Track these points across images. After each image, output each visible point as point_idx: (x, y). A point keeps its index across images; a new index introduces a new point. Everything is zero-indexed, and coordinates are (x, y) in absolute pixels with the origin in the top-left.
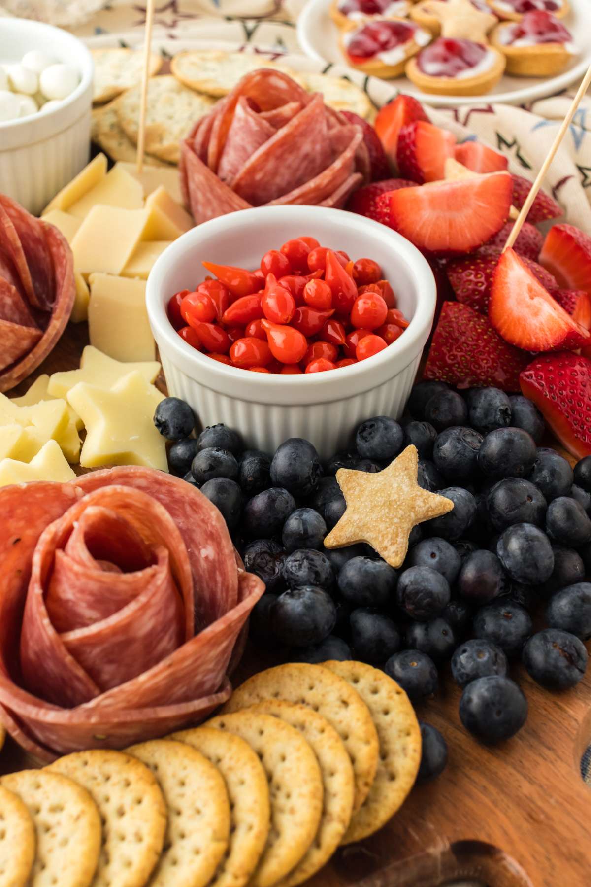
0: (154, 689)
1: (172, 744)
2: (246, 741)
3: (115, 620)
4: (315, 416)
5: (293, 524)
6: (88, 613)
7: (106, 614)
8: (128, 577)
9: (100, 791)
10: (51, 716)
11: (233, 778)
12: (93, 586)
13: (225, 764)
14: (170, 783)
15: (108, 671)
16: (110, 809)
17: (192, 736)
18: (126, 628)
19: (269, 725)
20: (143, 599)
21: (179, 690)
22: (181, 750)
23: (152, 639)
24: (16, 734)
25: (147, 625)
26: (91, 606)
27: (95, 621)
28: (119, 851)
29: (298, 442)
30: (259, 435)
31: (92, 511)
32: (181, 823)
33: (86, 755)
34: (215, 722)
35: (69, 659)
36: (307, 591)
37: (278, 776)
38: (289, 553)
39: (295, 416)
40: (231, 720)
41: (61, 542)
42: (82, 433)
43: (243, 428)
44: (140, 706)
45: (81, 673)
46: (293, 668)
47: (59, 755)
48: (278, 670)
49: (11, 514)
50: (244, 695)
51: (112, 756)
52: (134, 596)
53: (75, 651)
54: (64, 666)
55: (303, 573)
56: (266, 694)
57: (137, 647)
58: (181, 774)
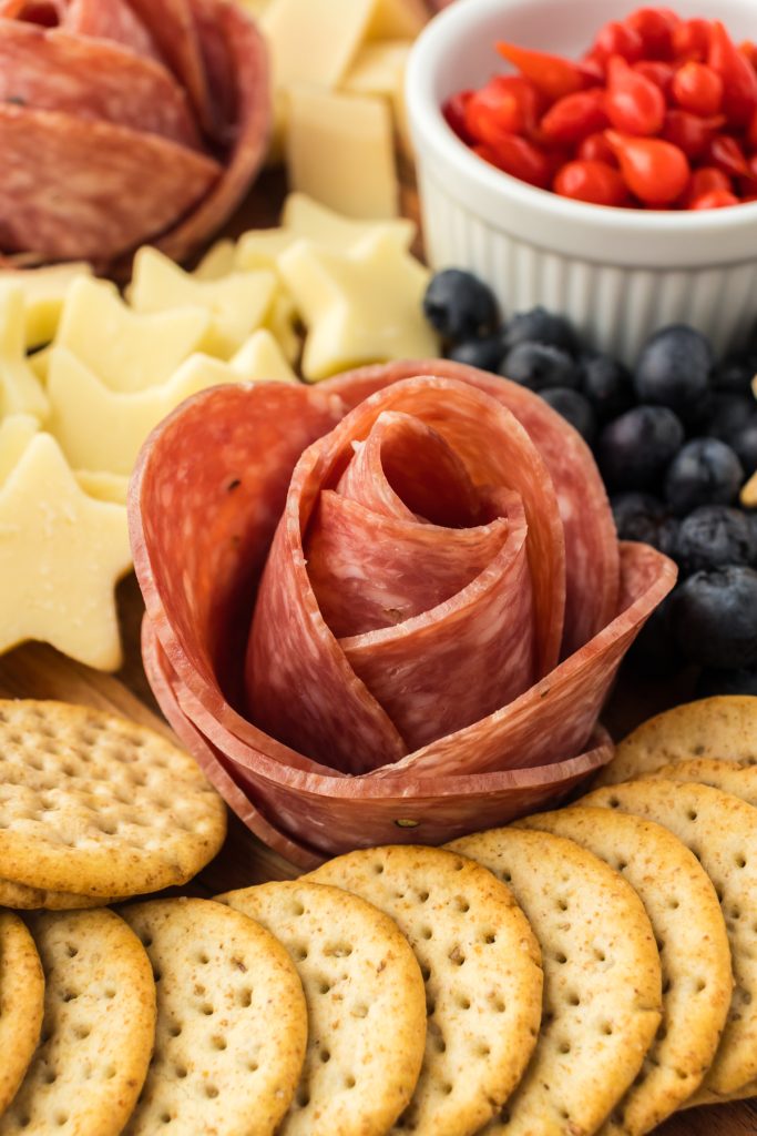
0: (507, 739)
1: (533, 837)
2: (667, 830)
3: (442, 612)
4: (706, 287)
5: (687, 465)
6: (388, 601)
7: (424, 604)
8: (466, 535)
9: (415, 917)
10: (329, 785)
11: (656, 896)
12: (403, 550)
13: (637, 870)
14: (540, 905)
15: (420, 707)
16: (435, 951)
17: (567, 823)
18: (461, 627)
19: (708, 803)
20: (493, 573)
21: (540, 743)
22: (556, 847)
23: (497, 650)
24: (250, 817)
25: (494, 623)
26: (395, 588)
27: (401, 616)
28: (460, 1027)
29: (680, 331)
30: (604, 325)
31: (387, 419)
32: (571, 976)
33: (380, 855)
34: (601, 798)
35: (355, 684)
36: (739, 574)
37: (735, 889)
38: (682, 514)
39: (672, 288)
40: (633, 794)
41: (332, 475)
42: (300, 329)
43: (576, 313)
44: (482, 768)
45: (375, 710)
46: (728, 703)
47: (328, 855)
48: (698, 708)
49: (227, 434)
50: (638, 752)
51: (428, 856)
52: (475, 571)
53: (366, 668)
54: (344, 696)
55: (719, 544)
56: (681, 750)
57: (475, 663)
58: (561, 889)
